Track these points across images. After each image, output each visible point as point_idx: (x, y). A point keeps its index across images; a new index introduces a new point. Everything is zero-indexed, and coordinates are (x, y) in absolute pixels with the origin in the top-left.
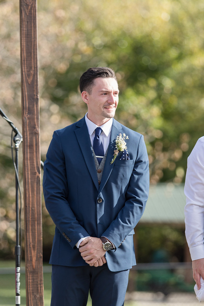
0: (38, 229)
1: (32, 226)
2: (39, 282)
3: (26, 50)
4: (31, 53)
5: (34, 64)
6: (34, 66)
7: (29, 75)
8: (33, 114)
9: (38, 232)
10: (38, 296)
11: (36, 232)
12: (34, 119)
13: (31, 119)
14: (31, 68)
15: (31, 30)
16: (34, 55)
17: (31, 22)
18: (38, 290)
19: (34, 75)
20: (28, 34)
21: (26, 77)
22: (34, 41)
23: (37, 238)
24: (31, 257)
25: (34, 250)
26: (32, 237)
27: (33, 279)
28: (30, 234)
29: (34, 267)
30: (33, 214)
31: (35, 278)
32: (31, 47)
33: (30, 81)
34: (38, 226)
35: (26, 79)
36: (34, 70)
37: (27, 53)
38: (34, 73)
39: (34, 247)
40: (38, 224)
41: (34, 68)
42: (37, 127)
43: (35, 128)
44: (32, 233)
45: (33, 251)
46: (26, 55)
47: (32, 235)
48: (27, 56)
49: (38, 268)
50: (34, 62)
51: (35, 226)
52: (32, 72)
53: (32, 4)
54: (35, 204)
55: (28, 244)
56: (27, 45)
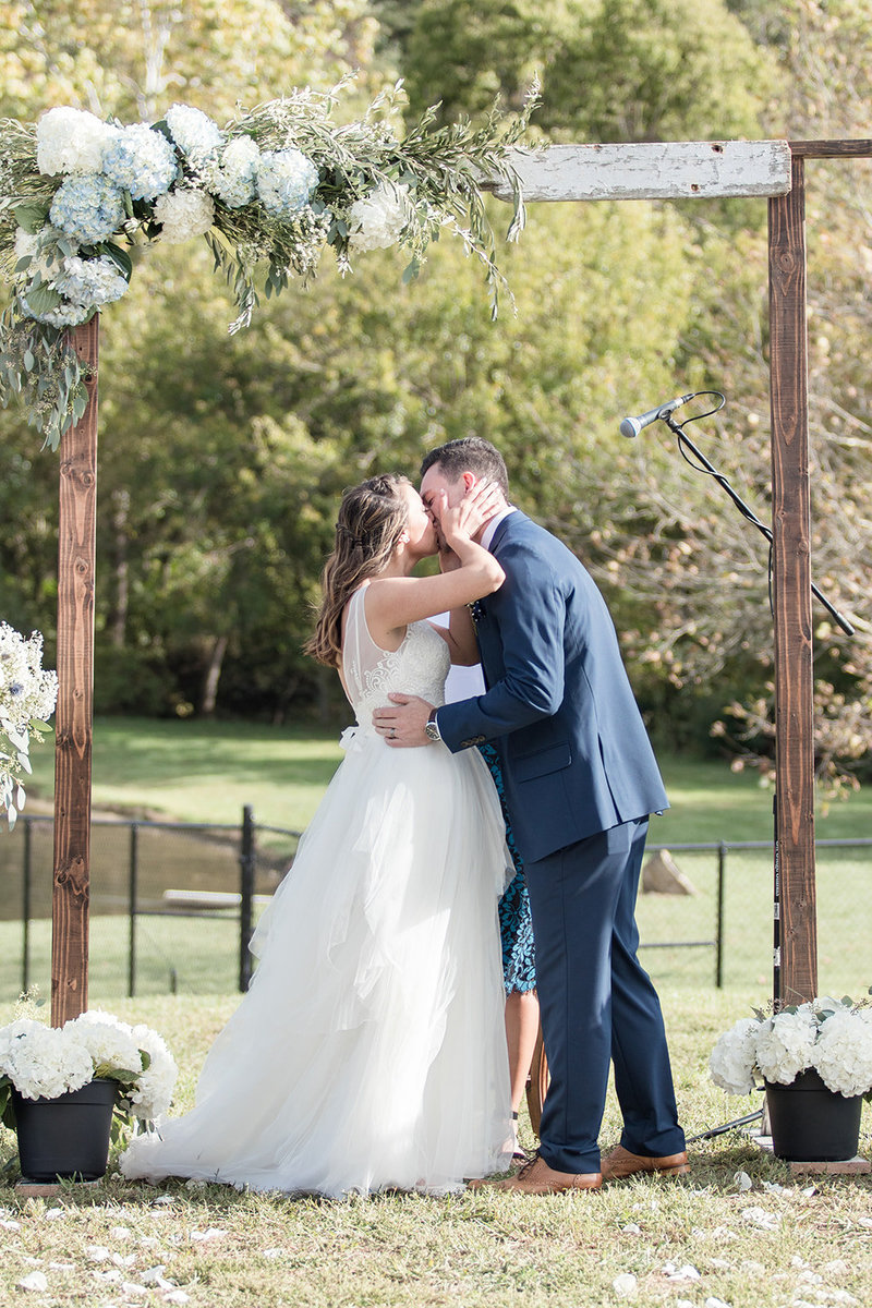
0: (804, 759)
1: (791, 753)
2: (806, 874)
3: (781, 372)
4: (792, 380)
5: (799, 402)
6: (799, 406)
7: (786, 427)
8: (797, 510)
9: (804, 767)
10: (804, 904)
11: (801, 765)
12: (797, 521)
13: (791, 522)
14: (792, 410)
15: (793, 327)
16: (799, 382)
17: (794, 311)
18: (803, 890)
19: (798, 426)
20: (785, 338)
21: (780, 430)
22: (799, 352)
23: (802, 777)
24: (789, 820)
25: (796, 804)
26: (792, 775)
27: (794, 868)
28: (788, 769)
29: (796, 840)
30: (794, 727)
31: (797, 865)
32: (793, 365)
33: (788, 438)
34: (804, 753)
35: (781, 435)
36: (799, 416)
37: (783, 377)
38: (799, 421)
39: (795, 798)
40: (804, 748)
41: (800, 410)
42: (803, 537)
43: (799, 540)
44: (791, 767)
45: (793, 807)
46: (781, 383)
47: (791, 772)
48: (784, 384)
49: (804, 843)
50: (799, 399)
51: (798, 752)
52: (794, 419)
53: (796, 272)
54: (800, 704)
55: (783, 792)
56: (784, 361)
